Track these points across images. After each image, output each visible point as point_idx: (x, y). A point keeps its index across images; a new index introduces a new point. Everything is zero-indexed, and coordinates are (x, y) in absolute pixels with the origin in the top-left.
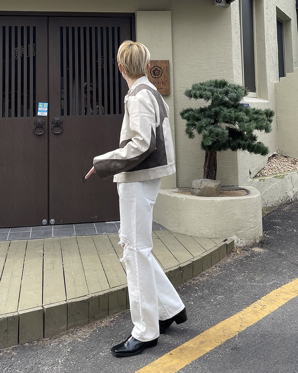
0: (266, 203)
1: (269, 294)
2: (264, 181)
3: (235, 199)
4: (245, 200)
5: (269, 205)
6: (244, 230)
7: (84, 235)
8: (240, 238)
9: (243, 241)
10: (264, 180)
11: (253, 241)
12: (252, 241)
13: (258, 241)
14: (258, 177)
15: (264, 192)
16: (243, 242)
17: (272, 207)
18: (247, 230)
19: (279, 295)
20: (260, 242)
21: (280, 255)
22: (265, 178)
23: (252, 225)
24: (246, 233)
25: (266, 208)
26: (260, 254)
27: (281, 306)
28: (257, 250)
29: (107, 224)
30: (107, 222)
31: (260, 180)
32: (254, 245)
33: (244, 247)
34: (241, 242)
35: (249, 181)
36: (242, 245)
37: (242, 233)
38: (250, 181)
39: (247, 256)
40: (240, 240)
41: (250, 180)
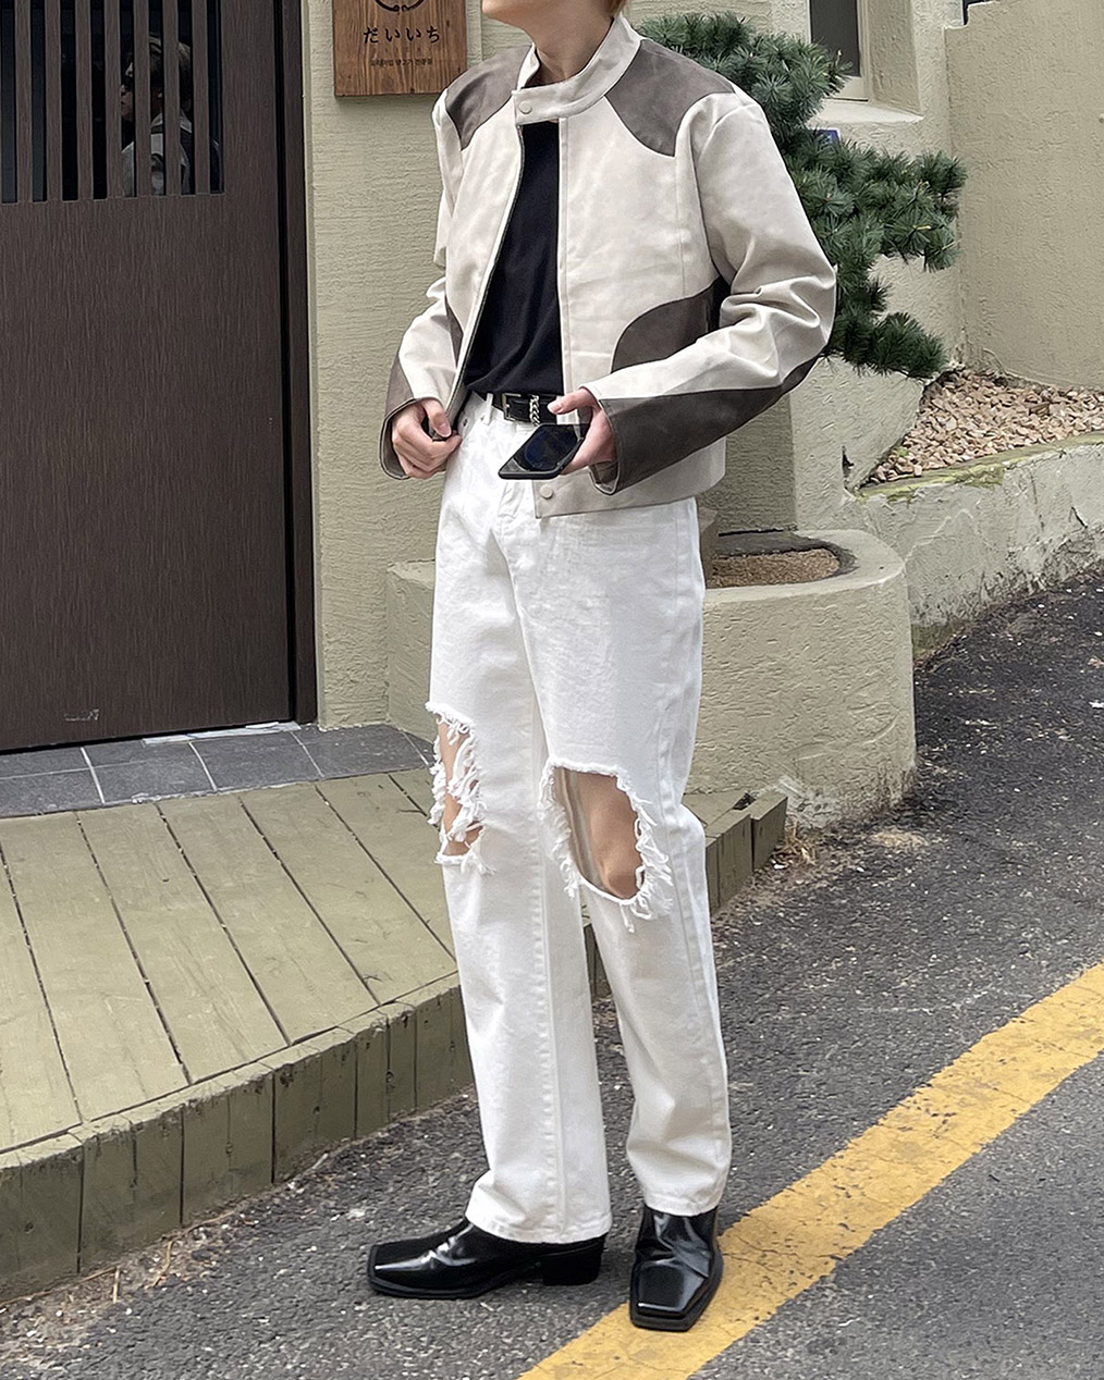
0: (922, 609)
1: (966, 1055)
2: (909, 502)
3: (788, 595)
4: (833, 597)
5: (936, 617)
6: (833, 746)
7: (36, 811)
8: (815, 788)
9: (827, 800)
10: (910, 496)
11: (873, 799)
12: (871, 796)
13: (896, 797)
14: (883, 481)
15: (910, 554)
16: (826, 805)
17: (947, 624)
18: (848, 744)
19: (1014, 1059)
20: (904, 799)
21: (1004, 860)
22: (913, 486)
23: (871, 722)
24: (843, 762)
25: (922, 629)
26: (909, 859)
27: (1024, 1111)
28: (894, 839)
29: (150, 748)
30: (148, 741)
31: (892, 498)
32: (881, 816)
33: (834, 831)
34: (819, 807)
35: (843, 502)
36: (820, 822)
37: (823, 759)
38: (847, 503)
39: (848, 876)
40: (811, 795)
41: (844, 499)
